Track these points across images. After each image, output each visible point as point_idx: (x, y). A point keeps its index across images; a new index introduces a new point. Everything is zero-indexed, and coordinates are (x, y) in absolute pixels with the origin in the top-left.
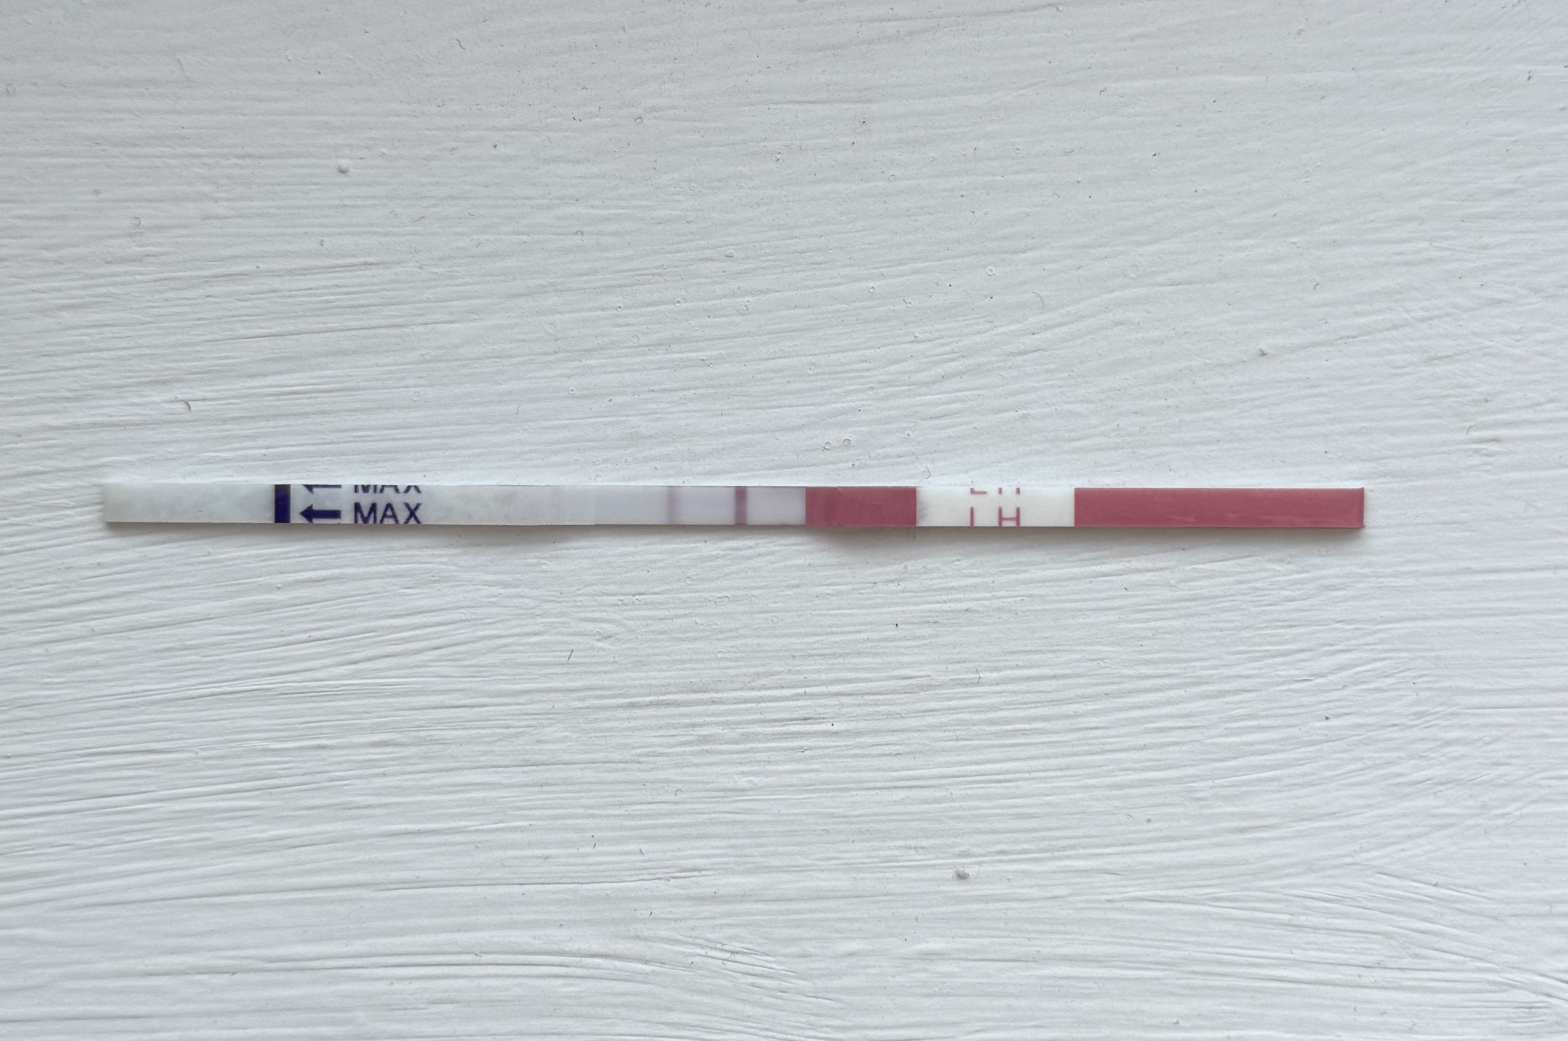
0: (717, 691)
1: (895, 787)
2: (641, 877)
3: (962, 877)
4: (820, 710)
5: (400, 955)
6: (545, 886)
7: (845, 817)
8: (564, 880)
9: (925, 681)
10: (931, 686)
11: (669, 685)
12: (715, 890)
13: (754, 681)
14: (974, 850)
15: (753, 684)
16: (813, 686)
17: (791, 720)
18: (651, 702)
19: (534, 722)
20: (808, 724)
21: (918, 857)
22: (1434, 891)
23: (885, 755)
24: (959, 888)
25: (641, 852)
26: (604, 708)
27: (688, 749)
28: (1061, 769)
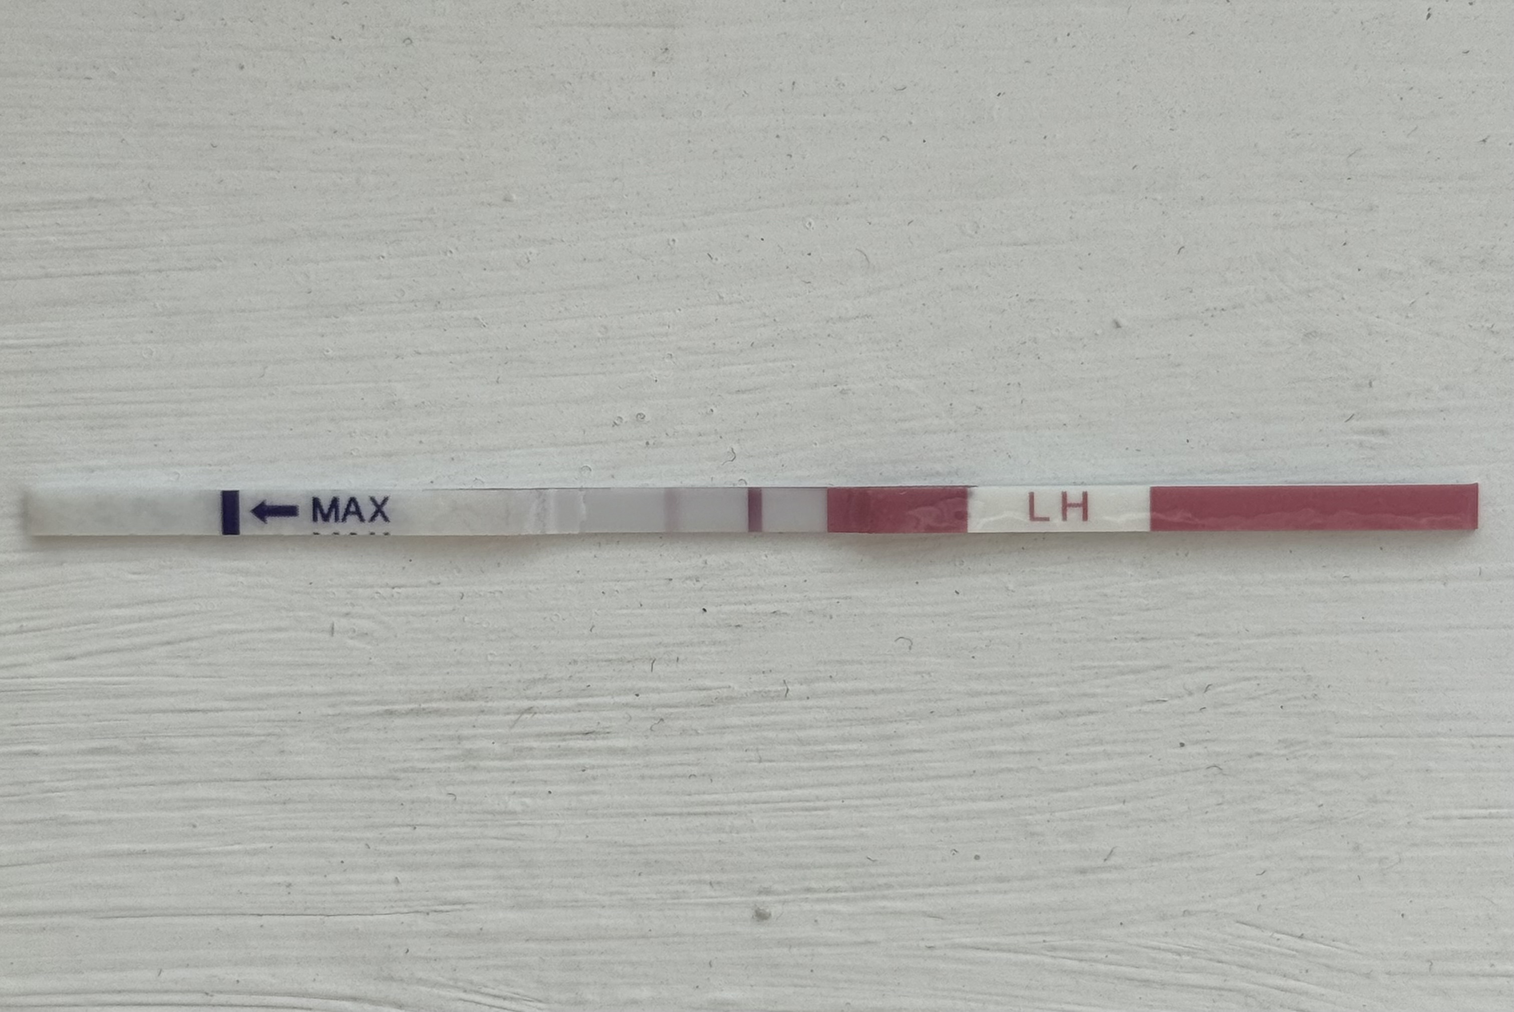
0: (486, 699)
1: (689, 814)
2: (398, 909)
3: (761, 916)
4: (604, 724)
5: (120, 992)
6: (286, 917)
7: (630, 846)
8: (309, 912)
9: (725, 693)
10: (732, 698)
11: (432, 691)
12: (480, 926)
13: (527, 688)
14: (778, 887)
15: (528, 692)
16: (597, 696)
17: (572, 734)
18: (412, 710)
19: (277, 731)
20: (591, 739)
21: (713, 894)
22: (1300, 944)
23: (677, 776)
24: (761, 930)
25: (397, 881)
26: (358, 716)
27: (453, 765)
28: (879, 798)
